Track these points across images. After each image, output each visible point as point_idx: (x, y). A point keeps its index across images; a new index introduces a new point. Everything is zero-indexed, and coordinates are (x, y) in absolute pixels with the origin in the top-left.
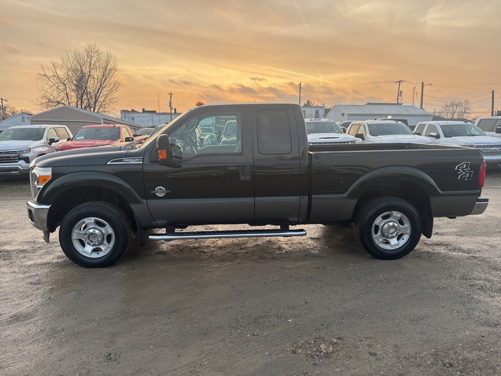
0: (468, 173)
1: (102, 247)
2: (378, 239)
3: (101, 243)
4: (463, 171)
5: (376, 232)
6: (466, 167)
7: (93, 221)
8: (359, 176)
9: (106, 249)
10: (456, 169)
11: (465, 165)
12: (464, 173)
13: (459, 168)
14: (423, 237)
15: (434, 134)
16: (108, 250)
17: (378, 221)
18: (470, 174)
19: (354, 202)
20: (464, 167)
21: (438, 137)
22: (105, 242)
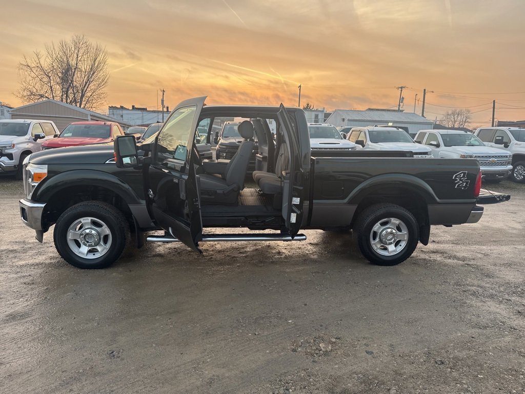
0: (465, 182)
1: (99, 248)
2: (376, 246)
3: (98, 244)
4: (461, 180)
5: (374, 239)
6: (464, 176)
7: (90, 221)
8: (359, 183)
9: (102, 250)
10: (453, 178)
11: (462, 174)
12: (461, 182)
13: (456, 177)
14: (420, 245)
15: (435, 143)
16: (105, 251)
17: (377, 227)
18: (467, 183)
19: (354, 208)
20: (462, 176)
21: (438, 146)
22: (102, 243)
